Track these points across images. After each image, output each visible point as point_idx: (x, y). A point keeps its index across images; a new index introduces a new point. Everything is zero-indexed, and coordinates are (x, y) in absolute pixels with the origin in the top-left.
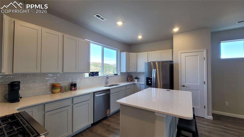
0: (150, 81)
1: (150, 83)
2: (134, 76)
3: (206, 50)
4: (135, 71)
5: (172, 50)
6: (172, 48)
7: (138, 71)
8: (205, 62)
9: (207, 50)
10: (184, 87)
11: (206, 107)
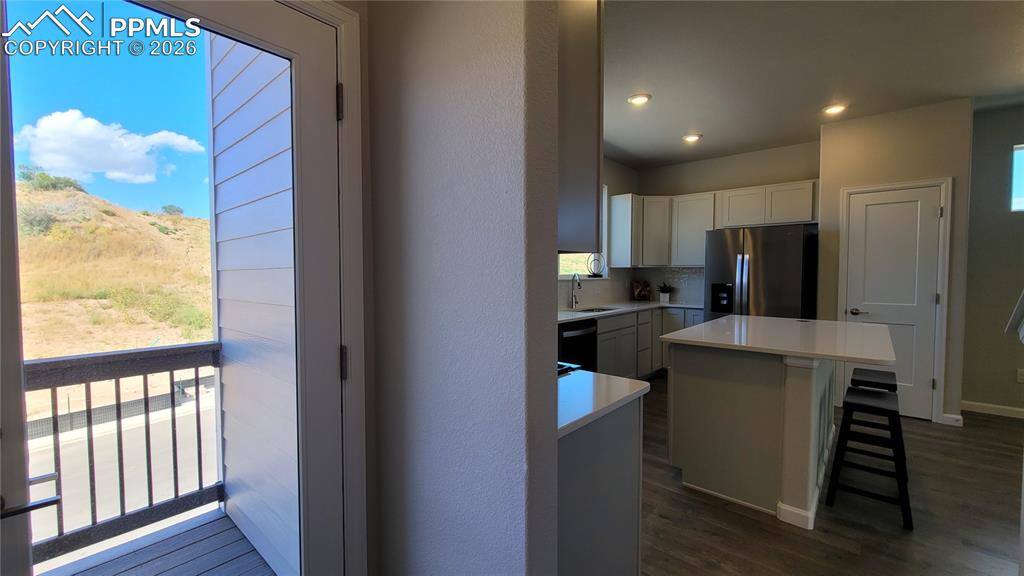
0: (725, 295)
1: (725, 302)
2: (655, 284)
3: (950, 180)
4: (664, 262)
5: (814, 184)
6: (815, 176)
7: (676, 262)
8: (944, 224)
9: (954, 180)
10: (856, 314)
11: (940, 385)
